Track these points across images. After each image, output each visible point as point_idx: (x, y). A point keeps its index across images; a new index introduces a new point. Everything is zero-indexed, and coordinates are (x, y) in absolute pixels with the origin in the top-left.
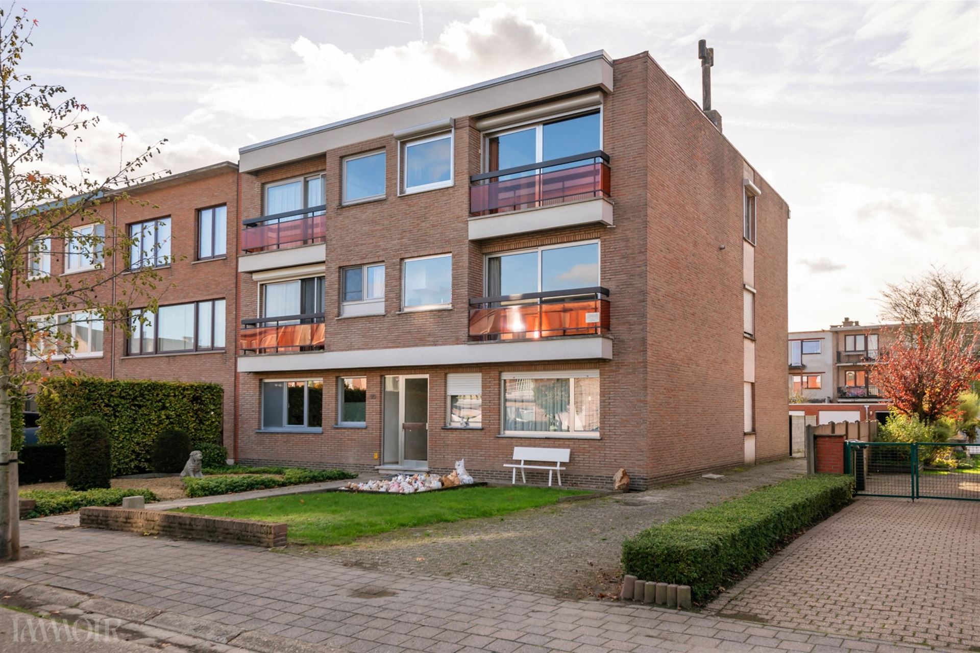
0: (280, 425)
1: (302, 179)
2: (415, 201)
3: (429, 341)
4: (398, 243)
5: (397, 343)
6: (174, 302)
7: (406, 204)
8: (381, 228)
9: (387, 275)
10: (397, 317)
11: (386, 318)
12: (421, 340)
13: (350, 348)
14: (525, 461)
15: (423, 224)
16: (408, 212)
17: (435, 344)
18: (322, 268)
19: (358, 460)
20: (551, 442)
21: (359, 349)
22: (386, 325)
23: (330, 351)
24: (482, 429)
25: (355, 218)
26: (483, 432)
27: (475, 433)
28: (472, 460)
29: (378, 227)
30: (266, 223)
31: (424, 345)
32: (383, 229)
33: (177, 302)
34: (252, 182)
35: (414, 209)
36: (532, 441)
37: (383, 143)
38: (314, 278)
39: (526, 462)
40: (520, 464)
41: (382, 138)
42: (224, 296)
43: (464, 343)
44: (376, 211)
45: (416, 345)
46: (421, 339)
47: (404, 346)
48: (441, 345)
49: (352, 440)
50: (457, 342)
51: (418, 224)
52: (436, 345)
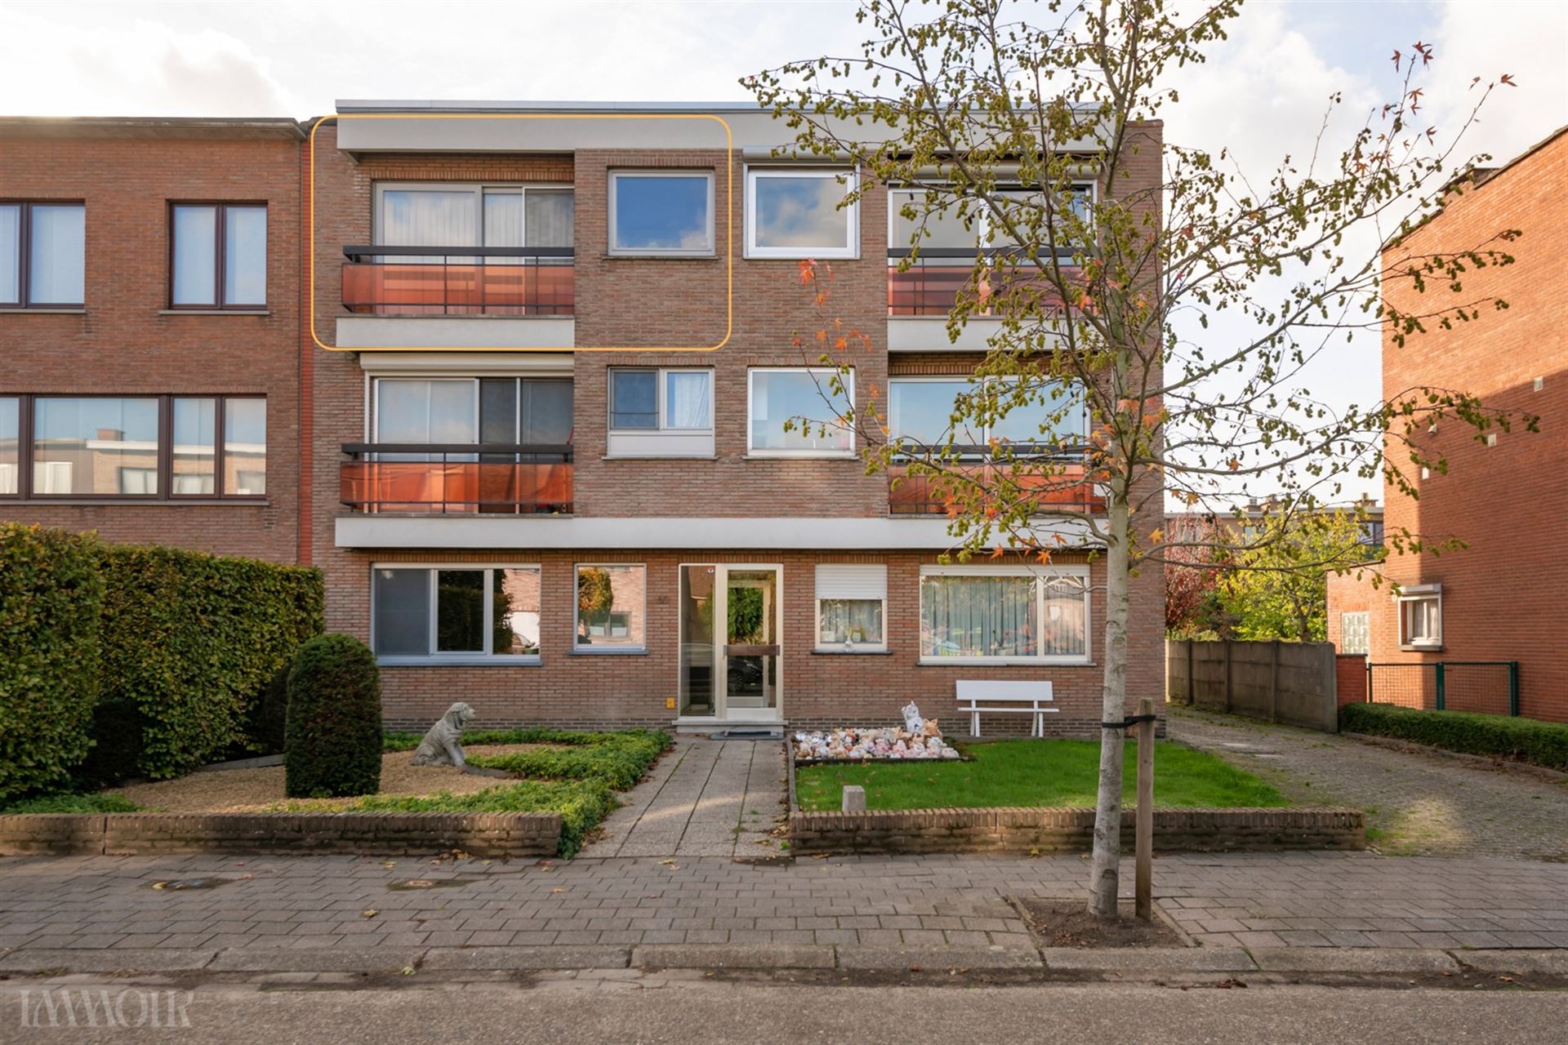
0: (424, 651)
1: (477, 188)
2: (779, 272)
3: (811, 510)
4: (743, 339)
5: (740, 510)
6: (97, 390)
7: (761, 275)
8: (706, 308)
9: (719, 391)
10: (743, 465)
11: (717, 465)
12: (792, 505)
13: (637, 512)
14: (977, 702)
15: (797, 313)
16: (764, 288)
17: (823, 513)
18: (568, 362)
19: (628, 711)
20: (1014, 672)
21: (657, 515)
22: (719, 476)
23: (586, 515)
24: (889, 654)
25: (644, 282)
26: (891, 659)
27: (877, 660)
28: (871, 704)
29: (698, 306)
30: (379, 259)
31: (801, 516)
32: (710, 311)
33: (110, 390)
34: (344, 172)
35: (778, 285)
36: (982, 672)
37: (709, 161)
38: (515, 378)
39: (979, 703)
40: (970, 706)
41: (707, 151)
42: (264, 390)
43: (882, 515)
44: (694, 276)
45: (785, 515)
46: (796, 506)
47: (758, 515)
48: (835, 516)
49: (614, 676)
50: (868, 512)
51: (786, 312)
52: (824, 516)
